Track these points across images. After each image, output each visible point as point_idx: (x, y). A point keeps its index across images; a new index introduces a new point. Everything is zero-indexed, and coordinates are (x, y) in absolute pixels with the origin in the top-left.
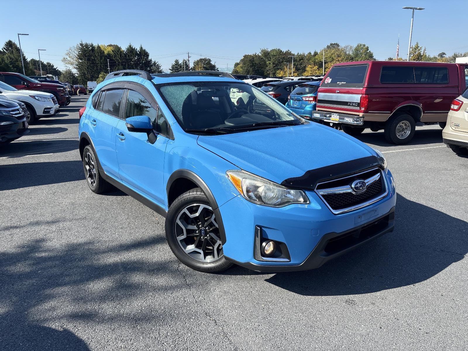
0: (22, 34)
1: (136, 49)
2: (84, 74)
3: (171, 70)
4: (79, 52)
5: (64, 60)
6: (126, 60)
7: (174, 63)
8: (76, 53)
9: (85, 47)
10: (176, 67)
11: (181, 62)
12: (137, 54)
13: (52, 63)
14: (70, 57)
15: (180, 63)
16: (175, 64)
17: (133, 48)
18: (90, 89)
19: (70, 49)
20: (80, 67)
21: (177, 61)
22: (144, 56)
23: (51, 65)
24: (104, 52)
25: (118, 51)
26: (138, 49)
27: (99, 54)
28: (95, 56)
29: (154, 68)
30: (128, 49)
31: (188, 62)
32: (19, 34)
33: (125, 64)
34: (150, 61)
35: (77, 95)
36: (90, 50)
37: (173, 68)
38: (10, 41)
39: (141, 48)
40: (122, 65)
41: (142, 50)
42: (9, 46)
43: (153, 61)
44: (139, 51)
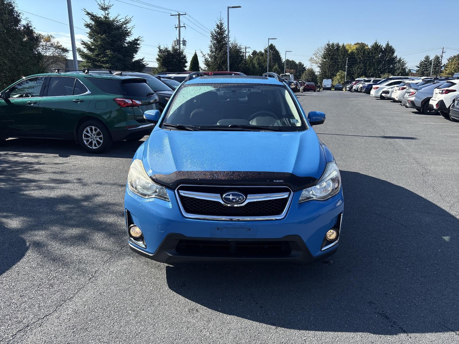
0: (272, 39)
1: (382, 46)
2: (325, 72)
3: (418, 67)
4: (325, 51)
5: (311, 59)
6: (370, 57)
7: (423, 59)
8: (322, 52)
9: (332, 47)
10: (424, 64)
11: (432, 58)
12: (381, 50)
13: (303, 63)
14: (316, 57)
15: (430, 59)
16: (425, 61)
17: (379, 45)
18: (324, 86)
19: (318, 50)
20: (322, 66)
21: (428, 57)
22: (389, 53)
23: (302, 64)
24: (348, 51)
25: (362, 50)
26: (384, 46)
27: (343, 52)
28: (339, 55)
29: (398, 65)
30: (373, 47)
31: (441, 58)
32: (269, 39)
33: (367, 62)
34: (394, 58)
35: (300, 92)
36: (335, 50)
37: (421, 65)
38: (272, 45)
39: (388, 44)
40: (363, 63)
41: (388, 46)
42: (270, 49)
43: (398, 57)
44: (385, 47)
